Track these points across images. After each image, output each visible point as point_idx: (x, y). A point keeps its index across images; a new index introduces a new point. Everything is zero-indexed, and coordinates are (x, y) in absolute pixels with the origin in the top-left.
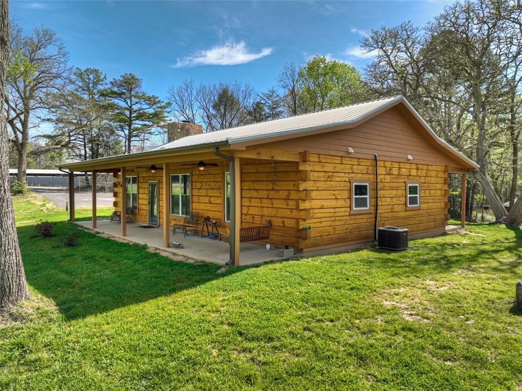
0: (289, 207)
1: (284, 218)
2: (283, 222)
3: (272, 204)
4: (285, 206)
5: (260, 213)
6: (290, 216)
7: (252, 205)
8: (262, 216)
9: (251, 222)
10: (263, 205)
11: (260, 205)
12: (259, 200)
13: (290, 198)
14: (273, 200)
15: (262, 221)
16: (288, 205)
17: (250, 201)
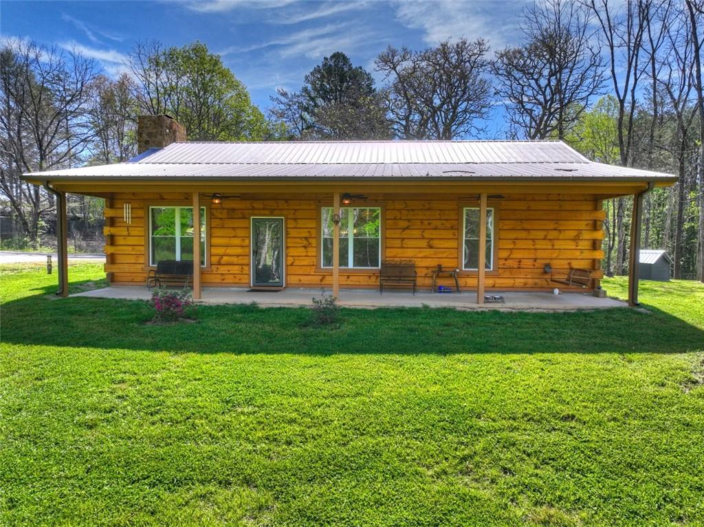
0: (579, 248)
1: (570, 259)
2: (569, 264)
3: (553, 245)
4: (574, 247)
5: (533, 256)
6: (580, 257)
7: (517, 247)
8: (535, 260)
9: (516, 266)
10: (537, 247)
11: (532, 247)
12: (531, 241)
13: (581, 238)
14: (554, 241)
15: (534, 265)
16: (577, 246)
17: (514, 243)
